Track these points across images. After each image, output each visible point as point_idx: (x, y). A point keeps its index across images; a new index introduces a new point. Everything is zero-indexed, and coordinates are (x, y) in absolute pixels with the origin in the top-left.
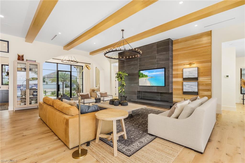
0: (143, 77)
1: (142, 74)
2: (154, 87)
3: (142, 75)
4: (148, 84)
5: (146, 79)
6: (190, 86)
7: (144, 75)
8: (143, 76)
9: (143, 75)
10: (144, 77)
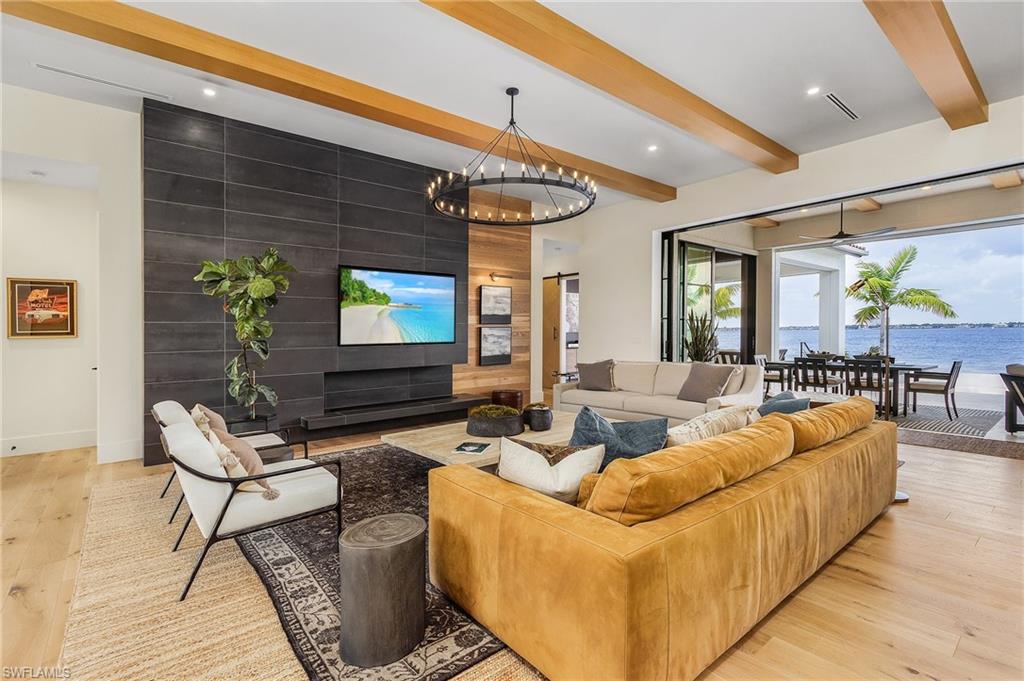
0: (364, 299)
1: (362, 285)
2: (413, 347)
3: (358, 293)
4: (392, 335)
5: (380, 314)
6: (496, 339)
7: (374, 291)
8: (365, 296)
9: (364, 293)
10: (371, 302)
